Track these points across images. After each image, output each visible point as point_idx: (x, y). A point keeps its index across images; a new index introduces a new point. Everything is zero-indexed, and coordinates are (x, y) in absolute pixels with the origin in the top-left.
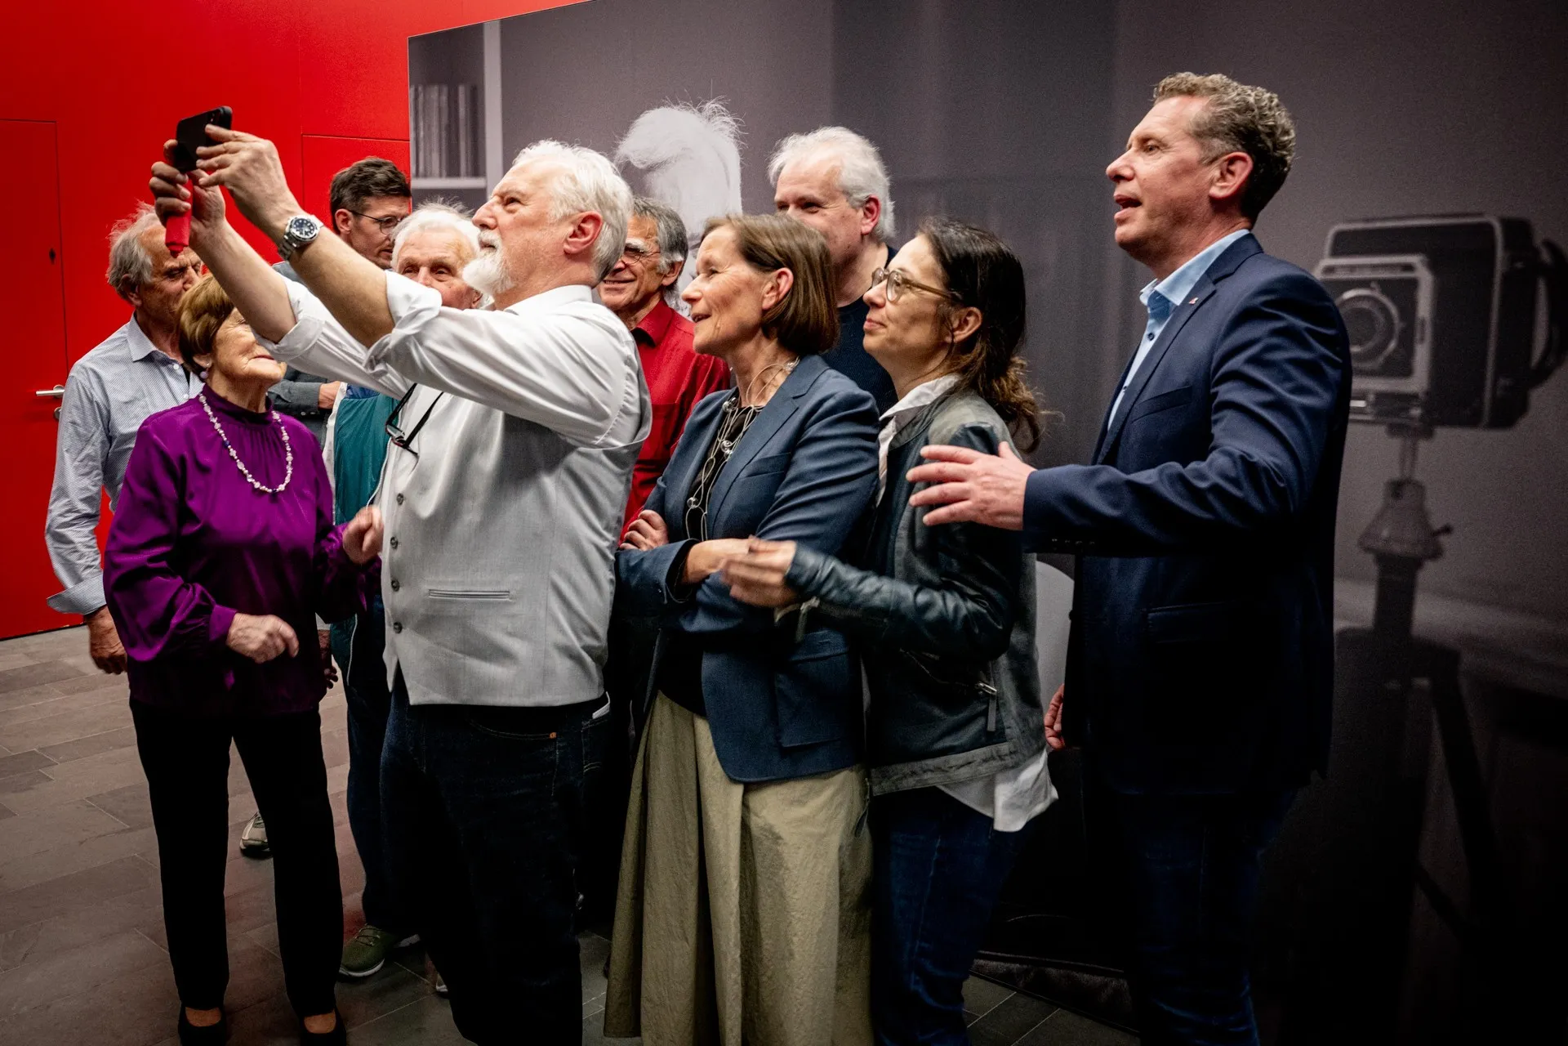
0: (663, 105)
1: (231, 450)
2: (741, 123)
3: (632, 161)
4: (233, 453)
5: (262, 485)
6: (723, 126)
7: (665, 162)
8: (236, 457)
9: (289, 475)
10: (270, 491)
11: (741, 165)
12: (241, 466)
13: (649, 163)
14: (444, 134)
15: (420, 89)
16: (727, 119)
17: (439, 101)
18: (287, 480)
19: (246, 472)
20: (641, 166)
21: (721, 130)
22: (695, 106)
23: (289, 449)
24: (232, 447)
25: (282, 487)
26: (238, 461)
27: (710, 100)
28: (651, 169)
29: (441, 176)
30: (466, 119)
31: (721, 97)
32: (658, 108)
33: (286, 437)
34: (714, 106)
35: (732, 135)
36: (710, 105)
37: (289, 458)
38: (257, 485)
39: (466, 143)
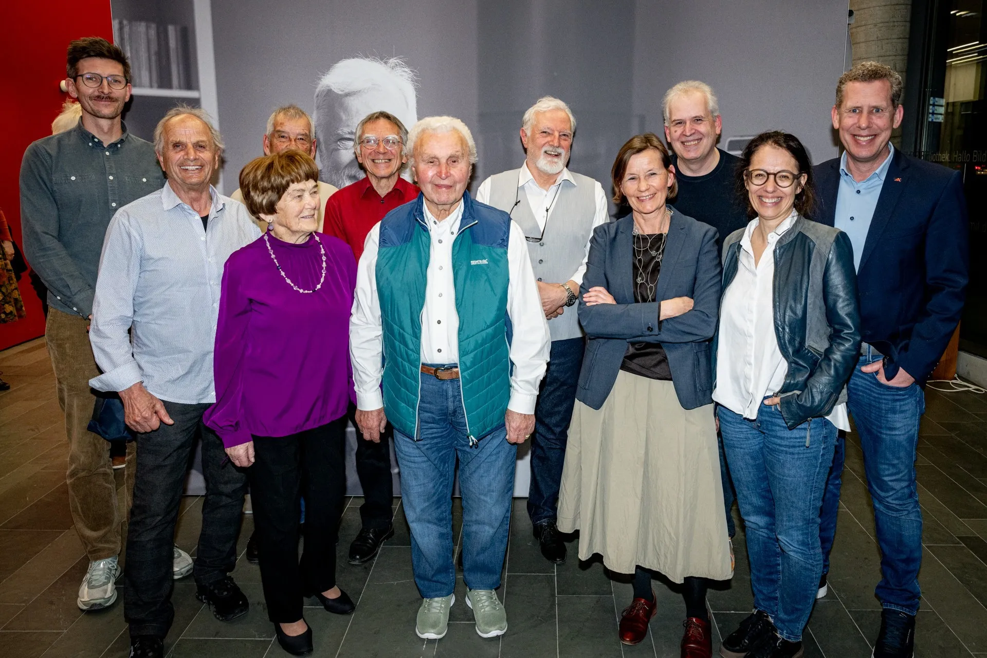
0: (357, 57)
1: (282, 271)
2: (416, 72)
3: (333, 89)
5: (305, 290)
6: (403, 73)
7: (360, 91)
8: (285, 276)
9: (324, 276)
10: (310, 292)
11: (416, 96)
13: (347, 91)
14: (153, 58)
15: (125, 22)
16: (406, 69)
17: (147, 34)
18: (323, 280)
20: (340, 93)
21: (401, 75)
22: (382, 59)
25: (318, 287)
26: (286, 278)
27: (393, 57)
28: (348, 95)
29: (151, 86)
30: (177, 48)
31: (401, 56)
32: (353, 58)
33: (323, 252)
34: (395, 61)
35: (410, 79)
36: (393, 61)
38: (301, 291)
39: (178, 66)
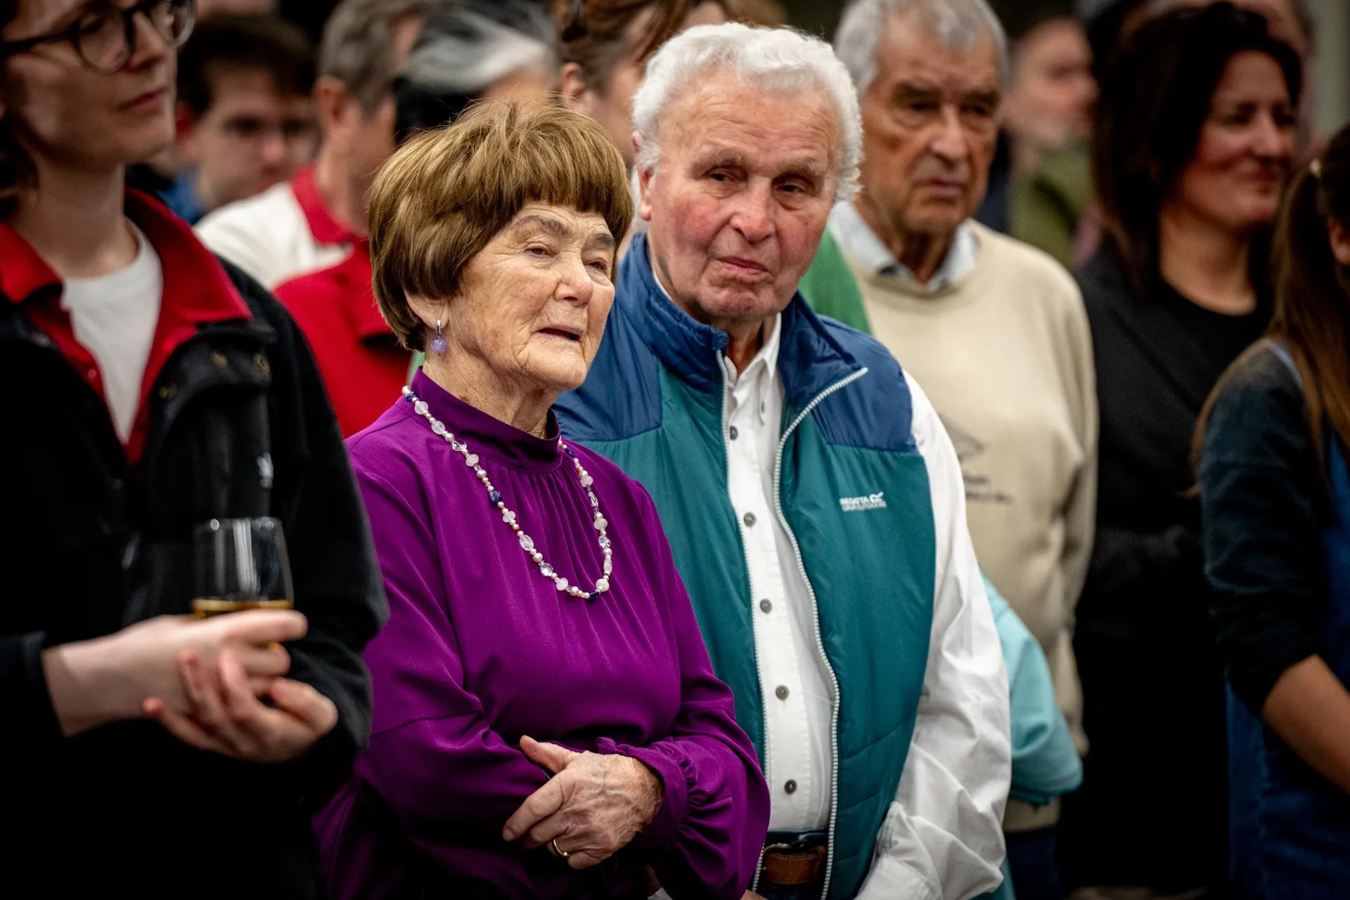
1: (505, 510)
4: (509, 517)
5: (571, 584)
8: (516, 526)
9: (608, 557)
10: (587, 595)
12: (527, 543)
18: (608, 567)
19: (538, 556)
23: (595, 503)
24: (506, 506)
25: (603, 585)
26: (521, 533)
33: (586, 479)
37: (600, 522)
38: (562, 584)
